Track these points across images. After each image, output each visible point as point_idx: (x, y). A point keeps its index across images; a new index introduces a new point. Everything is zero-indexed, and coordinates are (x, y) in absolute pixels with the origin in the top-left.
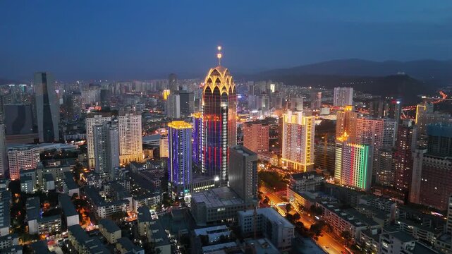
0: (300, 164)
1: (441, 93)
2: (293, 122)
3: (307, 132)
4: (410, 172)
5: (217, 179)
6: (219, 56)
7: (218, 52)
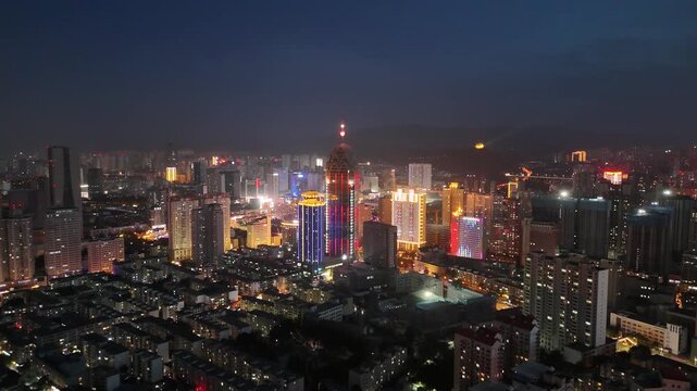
0: (413, 243)
1: (524, 169)
2: (405, 200)
3: (420, 210)
4: (521, 239)
5: (344, 257)
6: (343, 134)
7: (341, 130)
